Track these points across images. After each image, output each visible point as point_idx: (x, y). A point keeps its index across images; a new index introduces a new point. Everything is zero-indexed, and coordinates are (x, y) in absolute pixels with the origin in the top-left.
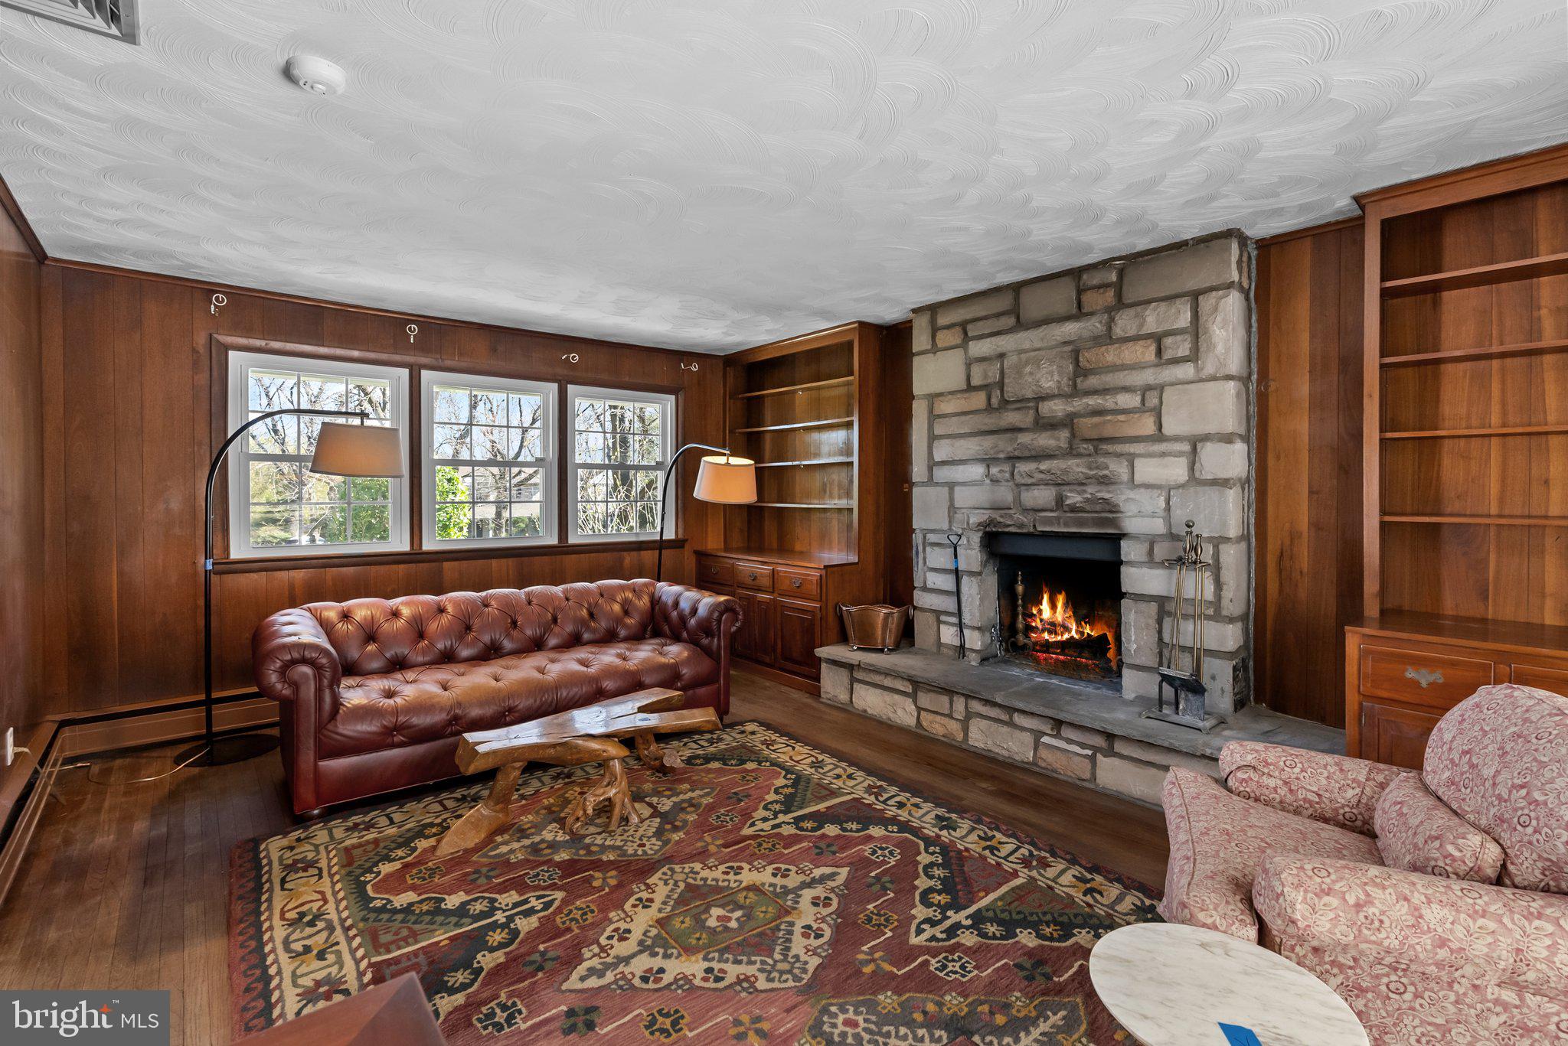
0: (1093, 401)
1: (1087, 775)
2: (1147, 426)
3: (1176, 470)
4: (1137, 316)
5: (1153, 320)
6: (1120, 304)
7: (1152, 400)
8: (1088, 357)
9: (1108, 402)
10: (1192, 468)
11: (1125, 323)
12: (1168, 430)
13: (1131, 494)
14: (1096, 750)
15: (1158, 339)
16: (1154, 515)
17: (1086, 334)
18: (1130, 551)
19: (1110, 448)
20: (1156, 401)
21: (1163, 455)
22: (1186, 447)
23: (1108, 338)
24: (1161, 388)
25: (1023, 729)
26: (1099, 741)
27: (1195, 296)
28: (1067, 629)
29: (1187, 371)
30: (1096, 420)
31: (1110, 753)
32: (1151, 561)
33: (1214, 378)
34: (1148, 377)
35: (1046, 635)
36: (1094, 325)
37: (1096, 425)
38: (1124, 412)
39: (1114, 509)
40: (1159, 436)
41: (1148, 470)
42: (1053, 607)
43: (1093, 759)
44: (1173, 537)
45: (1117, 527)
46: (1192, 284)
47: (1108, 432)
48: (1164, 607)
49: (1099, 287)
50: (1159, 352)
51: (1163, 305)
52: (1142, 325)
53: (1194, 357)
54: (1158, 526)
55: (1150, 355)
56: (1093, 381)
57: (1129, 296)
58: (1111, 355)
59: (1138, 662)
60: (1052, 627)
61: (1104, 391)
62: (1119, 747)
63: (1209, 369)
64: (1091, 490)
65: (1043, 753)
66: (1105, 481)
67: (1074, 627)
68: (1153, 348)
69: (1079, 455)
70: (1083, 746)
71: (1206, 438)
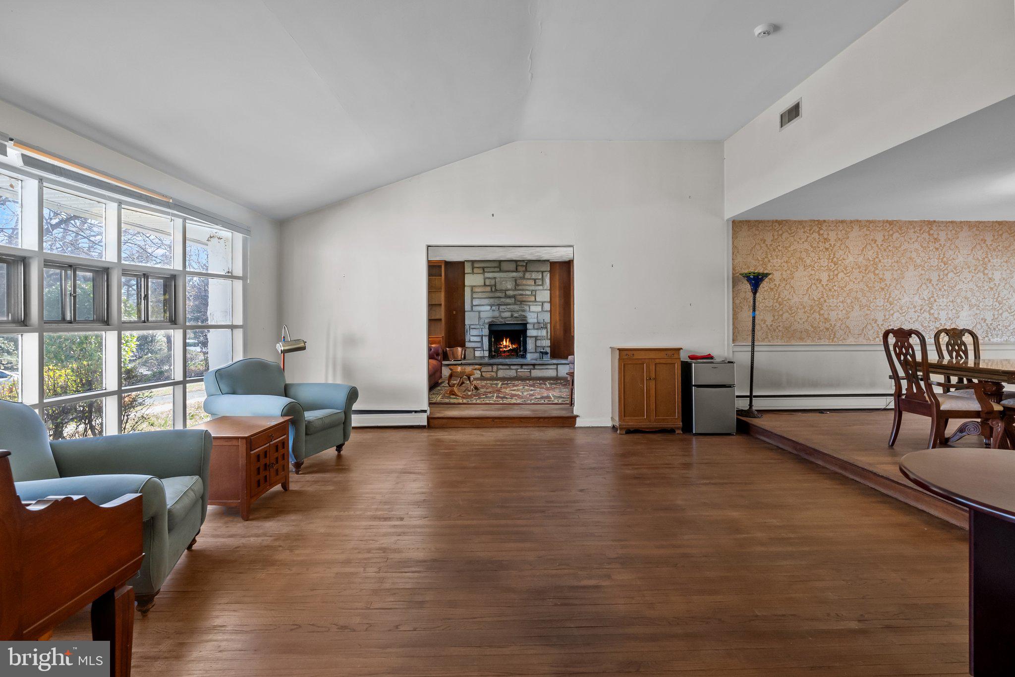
0: (520, 292)
1: (529, 375)
2: (533, 299)
3: (539, 309)
4: (530, 274)
5: (534, 275)
6: (526, 271)
7: (534, 293)
8: (519, 282)
9: (524, 293)
10: (542, 308)
11: (528, 275)
12: (538, 299)
13: (530, 314)
14: (531, 369)
15: (535, 280)
16: (534, 318)
17: (518, 276)
18: (529, 326)
19: (525, 303)
20: (535, 293)
21: (536, 305)
22: (541, 304)
23: (523, 278)
24: (536, 291)
25: (513, 369)
26: (532, 367)
27: (543, 272)
28: (509, 347)
29: (541, 288)
30: (521, 296)
31: (534, 369)
32: (534, 329)
33: (546, 290)
34: (533, 288)
35: (504, 349)
36: (520, 274)
37: (521, 298)
38: (527, 295)
39: (525, 317)
40: (535, 301)
41: (533, 308)
42: (506, 342)
43: (530, 372)
44: (538, 323)
45: (527, 321)
46: (542, 270)
47: (524, 299)
48: (536, 338)
49: (521, 266)
50: (535, 283)
51: (536, 273)
52: (531, 276)
53: (542, 285)
54: (535, 321)
55: (533, 283)
56: (520, 287)
57: (528, 269)
58: (524, 282)
59: (531, 351)
60: (506, 347)
61: (523, 290)
62: (536, 367)
63: (545, 288)
64: (520, 313)
65: (519, 373)
66: (524, 311)
67: (511, 346)
68: (534, 282)
69: (517, 305)
70: (527, 369)
71: (545, 302)
